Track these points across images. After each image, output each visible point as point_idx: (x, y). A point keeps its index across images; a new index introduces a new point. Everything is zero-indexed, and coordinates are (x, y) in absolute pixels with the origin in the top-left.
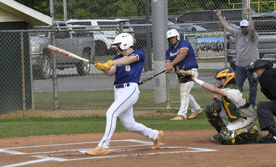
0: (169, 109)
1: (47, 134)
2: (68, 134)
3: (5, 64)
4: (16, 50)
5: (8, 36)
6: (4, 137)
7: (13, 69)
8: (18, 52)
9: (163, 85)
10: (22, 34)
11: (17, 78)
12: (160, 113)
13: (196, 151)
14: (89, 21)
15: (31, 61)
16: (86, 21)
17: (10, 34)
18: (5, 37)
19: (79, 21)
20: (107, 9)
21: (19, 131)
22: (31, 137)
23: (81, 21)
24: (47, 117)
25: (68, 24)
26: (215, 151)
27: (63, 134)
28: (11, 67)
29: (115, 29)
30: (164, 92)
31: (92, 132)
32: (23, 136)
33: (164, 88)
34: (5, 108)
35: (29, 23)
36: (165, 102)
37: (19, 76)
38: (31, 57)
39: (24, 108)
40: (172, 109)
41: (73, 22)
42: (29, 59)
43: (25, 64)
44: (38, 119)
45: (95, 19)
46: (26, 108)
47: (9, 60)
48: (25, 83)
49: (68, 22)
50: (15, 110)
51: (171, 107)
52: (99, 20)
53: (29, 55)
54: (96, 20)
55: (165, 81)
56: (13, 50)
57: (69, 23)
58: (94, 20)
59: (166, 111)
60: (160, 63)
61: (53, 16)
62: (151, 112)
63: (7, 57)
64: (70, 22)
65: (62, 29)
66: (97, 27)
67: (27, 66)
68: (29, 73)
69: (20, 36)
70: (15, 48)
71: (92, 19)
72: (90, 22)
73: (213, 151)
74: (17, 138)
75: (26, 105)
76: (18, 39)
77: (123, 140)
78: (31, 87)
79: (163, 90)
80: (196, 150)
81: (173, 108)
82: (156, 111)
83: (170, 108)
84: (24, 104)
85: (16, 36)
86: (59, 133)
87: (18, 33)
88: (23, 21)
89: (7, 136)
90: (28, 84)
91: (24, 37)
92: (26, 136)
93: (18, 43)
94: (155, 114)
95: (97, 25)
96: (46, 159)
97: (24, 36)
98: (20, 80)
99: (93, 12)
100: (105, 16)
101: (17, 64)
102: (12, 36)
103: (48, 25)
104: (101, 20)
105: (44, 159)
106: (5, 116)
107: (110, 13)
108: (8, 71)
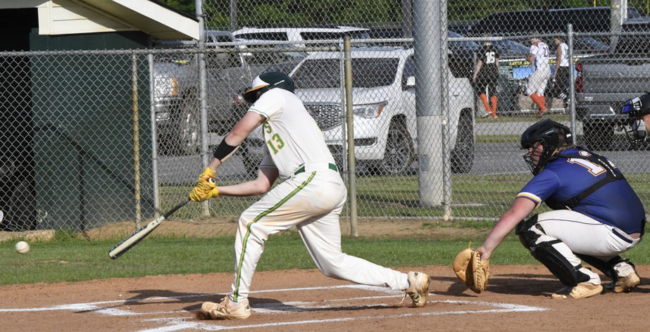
0: (449, 220)
1: (184, 272)
2: (228, 271)
3: (99, 123)
4: (123, 92)
5: (106, 63)
6: (91, 279)
7: (115, 132)
8: (127, 97)
9: (437, 168)
10: (134, 57)
11: (124, 152)
12: (430, 228)
13: (502, 311)
14: (283, 30)
15: (153, 115)
16: (278, 30)
17: (110, 58)
18: (97, 63)
19: (262, 31)
20: (323, 6)
21: (124, 266)
22: (150, 279)
23: (267, 30)
24: (187, 236)
25: (237, 36)
26: (543, 312)
27: (218, 271)
28: (111, 128)
29: (333, 48)
30: (439, 184)
31: (280, 267)
32: (133, 277)
33: (439, 175)
34: (98, 217)
35: (149, 35)
36: (441, 204)
37: (128, 147)
38: (152, 108)
39: (138, 216)
40: (454, 221)
41: (249, 32)
42: (149, 112)
43: (140, 122)
44: (166, 240)
45: (297, 27)
46: (142, 216)
47: (107, 113)
48: (141, 162)
49: (239, 32)
50: (119, 220)
51: (453, 216)
52: (305, 30)
53: (148, 102)
54: (300, 30)
55: (441, 159)
56: (115, 93)
57: (242, 36)
58: (294, 30)
59: (442, 224)
60: (431, 122)
61: (201, 19)
62: (411, 227)
63: (102, 108)
64: (244, 33)
65: (222, 47)
66: (300, 43)
67: (144, 127)
68: (150, 142)
69: (130, 62)
70: (118, 88)
71: (291, 26)
72: (285, 34)
73: (538, 312)
74: (120, 279)
75: (142, 211)
76: (126, 68)
77: (345, 286)
78: (152, 171)
79: (437, 178)
80: (502, 308)
81: (458, 218)
82: (421, 224)
83: (452, 218)
84: (138, 207)
85: (122, 63)
86: (210, 271)
87: (126, 57)
88: (137, 30)
89: (99, 277)
90: (145, 164)
91: (138, 65)
92: (139, 276)
93: (126, 78)
94: (419, 231)
95: (300, 38)
96: (180, 325)
97: (138, 62)
98: (129, 157)
99: (293, 11)
100: (318, 20)
101: (123, 122)
102: (113, 63)
103: (191, 39)
104: (310, 30)
105: (175, 326)
106: (97, 233)
107: (329, 14)
108: (103, 137)
